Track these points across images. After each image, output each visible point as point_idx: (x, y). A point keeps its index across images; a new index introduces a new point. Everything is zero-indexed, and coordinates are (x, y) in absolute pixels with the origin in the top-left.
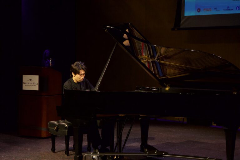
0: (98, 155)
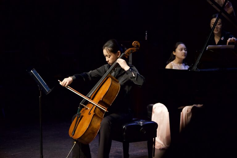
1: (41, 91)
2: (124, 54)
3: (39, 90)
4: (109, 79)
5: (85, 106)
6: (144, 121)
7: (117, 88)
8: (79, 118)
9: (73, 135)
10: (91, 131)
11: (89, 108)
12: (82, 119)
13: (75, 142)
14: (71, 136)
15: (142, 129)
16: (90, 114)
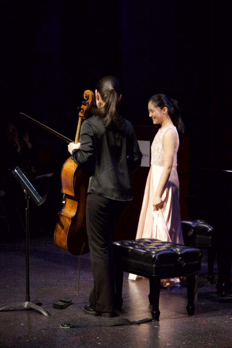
1: (28, 201)
6: (181, 246)
15: (180, 259)
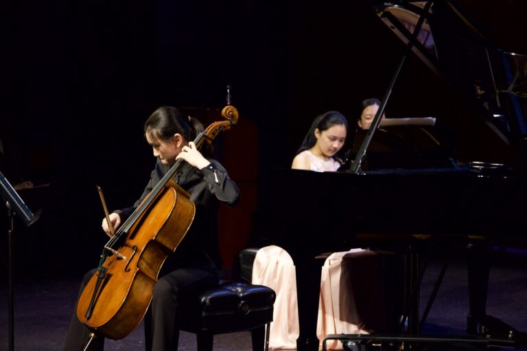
0: (359, 339)
1: (12, 219)
2: (204, 135)
3: (9, 215)
4: (169, 192)
5: (117, 252)
6: (244, 285)
7: (190, 211)
8: (103, 280)
9: (89, 318)
10: (130, 310)
11: (124, 258)
12: (110, 282)
13: (93, 335)
14: (83, 319)
15: (243, 304)
16: (127, 270)
